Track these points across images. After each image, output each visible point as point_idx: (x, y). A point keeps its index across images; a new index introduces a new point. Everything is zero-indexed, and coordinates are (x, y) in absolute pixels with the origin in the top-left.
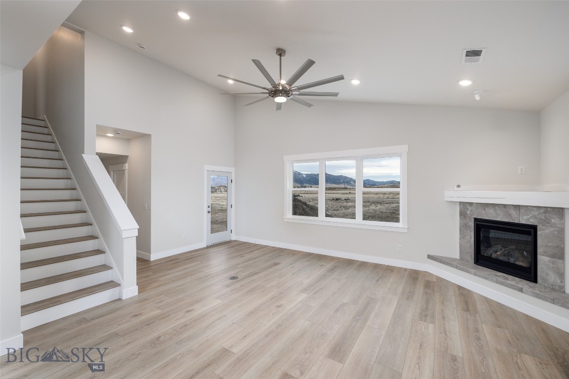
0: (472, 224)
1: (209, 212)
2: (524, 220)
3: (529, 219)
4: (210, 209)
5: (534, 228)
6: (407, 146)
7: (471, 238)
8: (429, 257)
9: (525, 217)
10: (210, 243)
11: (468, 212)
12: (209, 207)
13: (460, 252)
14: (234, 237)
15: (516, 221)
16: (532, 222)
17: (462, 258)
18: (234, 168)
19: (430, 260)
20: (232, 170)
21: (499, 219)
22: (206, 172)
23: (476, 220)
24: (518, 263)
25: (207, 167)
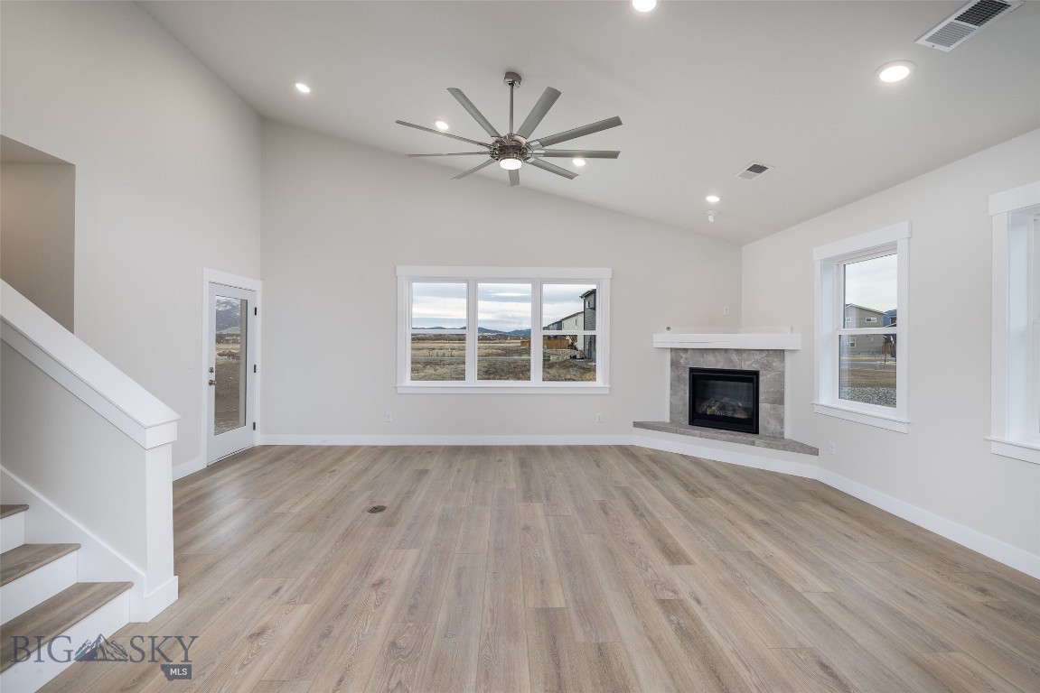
0: (686, 375)
1: (211, 383)
2: (746, 365)
3: (751, 365)
4: (213, 376)
5: (756, 374)
6: (609, 270)
7: (685, 393)
8: (636, 425)
9: (748, 363)
10: (214, 459)
11: (682, 361)
12: (212, 371)
13: (671, 412)
14: (259, 439)
15: (738, 368)
16: (754, 367)
17: (672, 421)
18: (261, 282)
19: (638, 429)
20: (256, 285)
21: (719, 367)
22: (206, 286)
23: (692, 370)
24: (736, 416)
25: (210, 274)
